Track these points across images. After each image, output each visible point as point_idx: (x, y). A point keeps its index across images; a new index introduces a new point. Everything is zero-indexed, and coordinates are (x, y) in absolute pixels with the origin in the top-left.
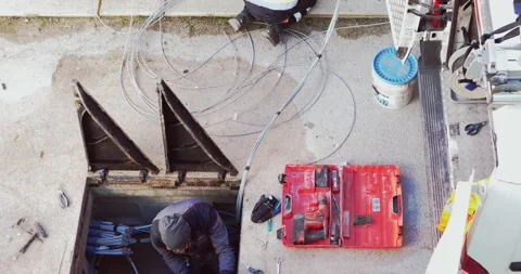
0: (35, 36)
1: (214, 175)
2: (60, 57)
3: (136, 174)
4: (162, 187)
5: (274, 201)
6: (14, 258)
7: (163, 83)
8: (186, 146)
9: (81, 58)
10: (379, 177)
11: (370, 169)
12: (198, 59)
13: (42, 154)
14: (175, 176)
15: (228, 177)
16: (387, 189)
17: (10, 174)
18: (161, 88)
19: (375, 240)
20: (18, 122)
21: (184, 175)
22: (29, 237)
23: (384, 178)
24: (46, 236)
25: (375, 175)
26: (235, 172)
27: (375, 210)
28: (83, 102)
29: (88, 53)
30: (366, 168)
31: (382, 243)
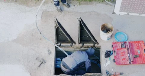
0: (34, 5)
1: (92, 45)
2: (42, 11)
3: (69, 44)
4: (77, 48)
5: (110, 52)
6: (37, 69)
7: (81, 18)
8: (85, 36)
9: (49, 11)
10: (138, 44)
11: (136, 42)
12: (83, 12)
13: (41, 39)
14: (81, 45)
15: (96, 45)
16: (141, 47)
17: (32, 45)
18: (80, 20)
19: (140, 62)
20: (33, 30)
21: (83, 45)
22: (40, 63)
23: (140, 44)
24: (45, 62)
25: (137, 44)
26: (98, 44)
27: (139, 53)
28: (57, 24)
29: (51, 10)
30: (135, 42)
31: (142, 62)
